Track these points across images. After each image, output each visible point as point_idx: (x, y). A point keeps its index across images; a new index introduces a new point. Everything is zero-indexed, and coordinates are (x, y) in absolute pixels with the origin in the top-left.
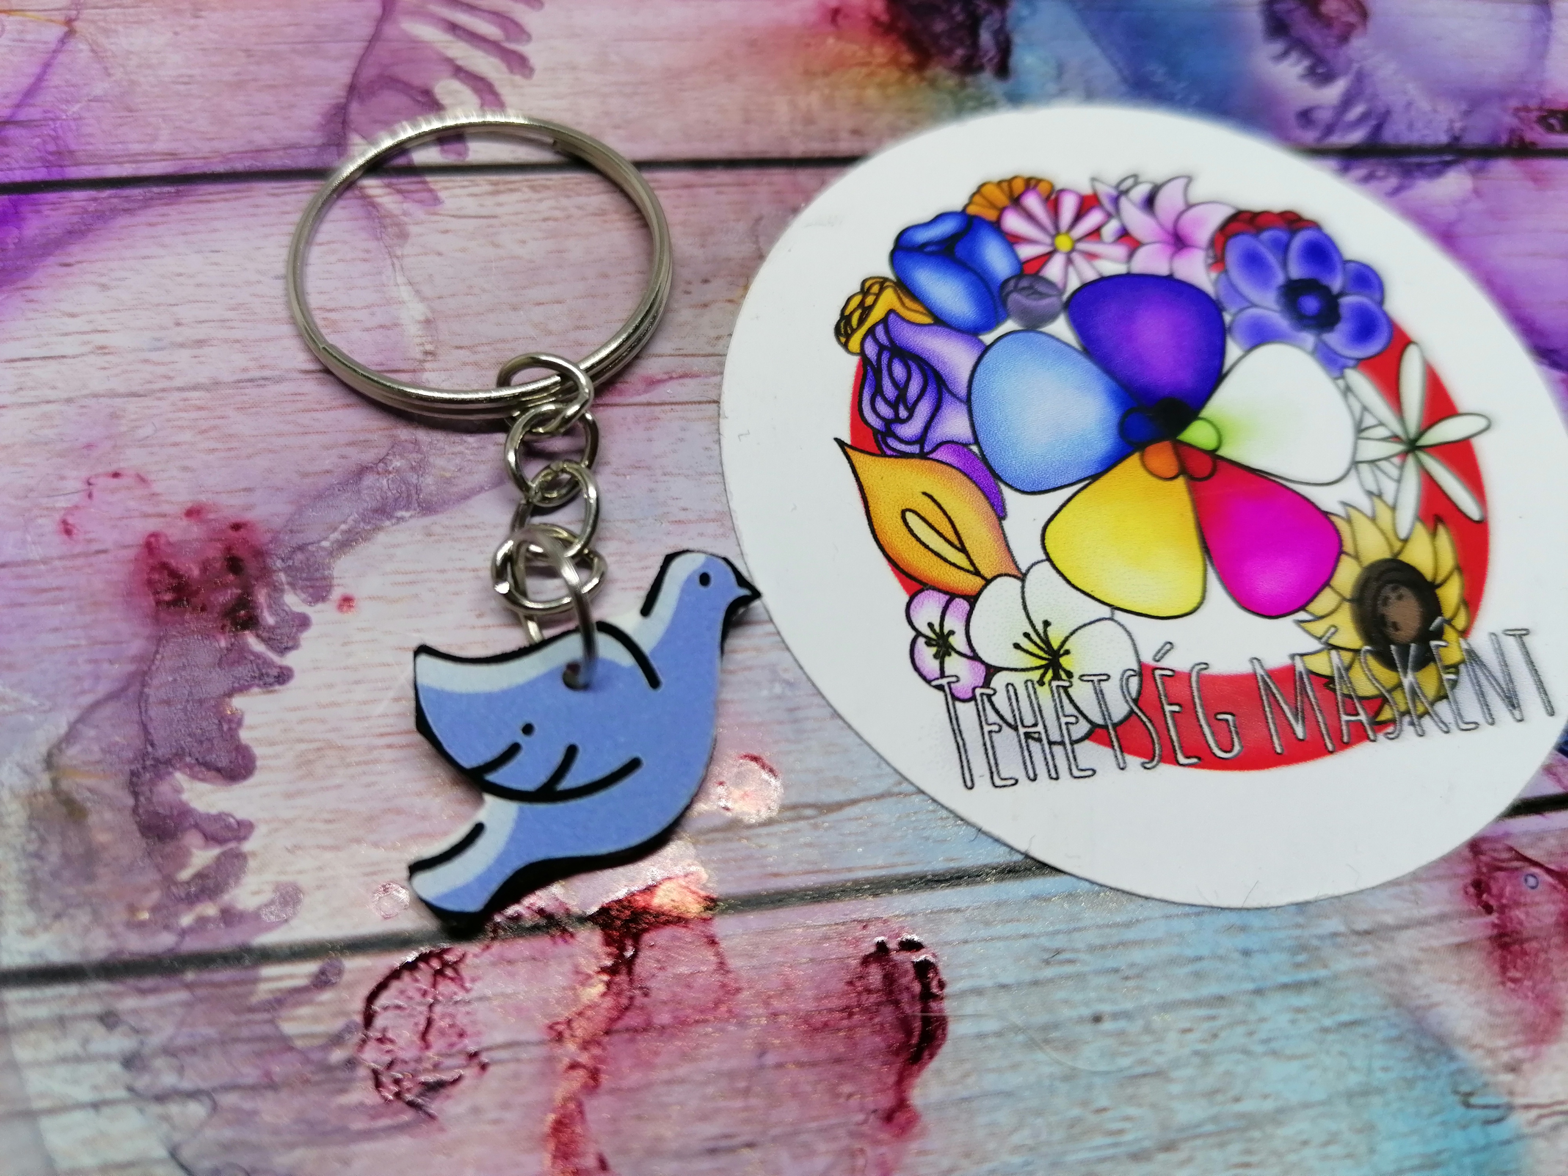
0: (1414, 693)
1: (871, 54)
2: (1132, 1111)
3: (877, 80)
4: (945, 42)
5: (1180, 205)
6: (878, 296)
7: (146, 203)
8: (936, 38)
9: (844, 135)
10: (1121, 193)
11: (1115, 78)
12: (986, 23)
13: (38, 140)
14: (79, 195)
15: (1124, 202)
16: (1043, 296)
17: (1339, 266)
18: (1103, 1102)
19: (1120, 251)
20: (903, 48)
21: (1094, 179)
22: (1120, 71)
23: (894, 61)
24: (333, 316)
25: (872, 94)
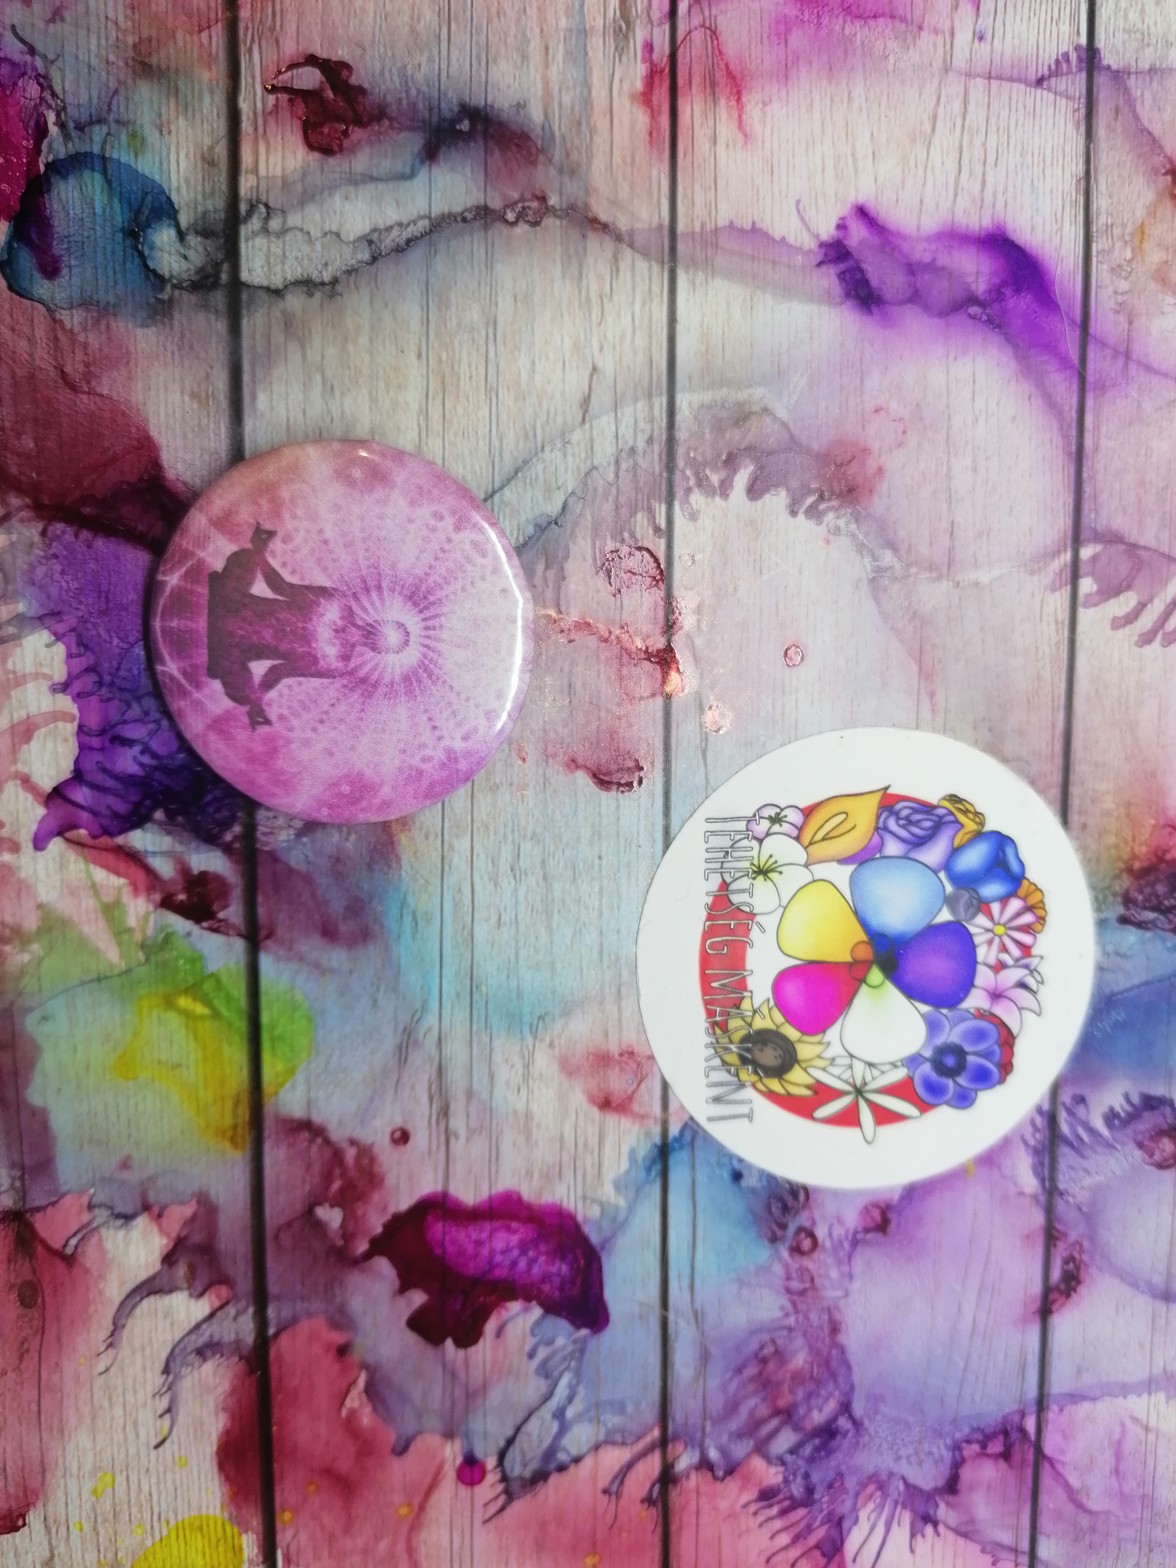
0: (726, 1049)
1: (1141, 844)
2: (561, 865)
3: (1122, 845)
4: (1148, 890)
5: (1021, 1004)
6: (973, 820)
7: (1065, 437)
8: (1152, 885)
9: (1083, 819)
10: (1032, 971)
11: (1116, 989)
12: (1161, 917)
13: (1113, 375)
14: (1074, 401)
15: (1026, 972)
16: (966, 910)
17: (973, 1086)
18: (567, 853)
19: (992, 960)
20: (1145, 864)
21: (1042, 957)
22: (1121, 993)
23: (1134, 857)
24: (985, 536)
25: (1112, 839)
